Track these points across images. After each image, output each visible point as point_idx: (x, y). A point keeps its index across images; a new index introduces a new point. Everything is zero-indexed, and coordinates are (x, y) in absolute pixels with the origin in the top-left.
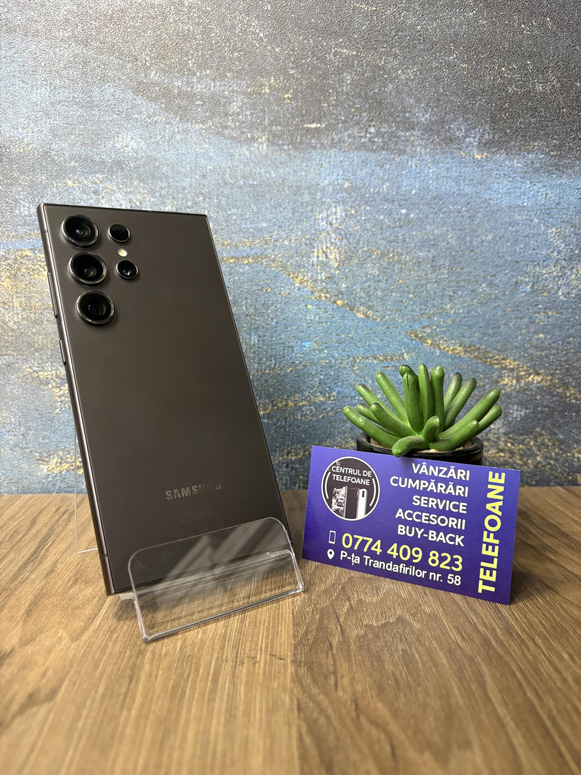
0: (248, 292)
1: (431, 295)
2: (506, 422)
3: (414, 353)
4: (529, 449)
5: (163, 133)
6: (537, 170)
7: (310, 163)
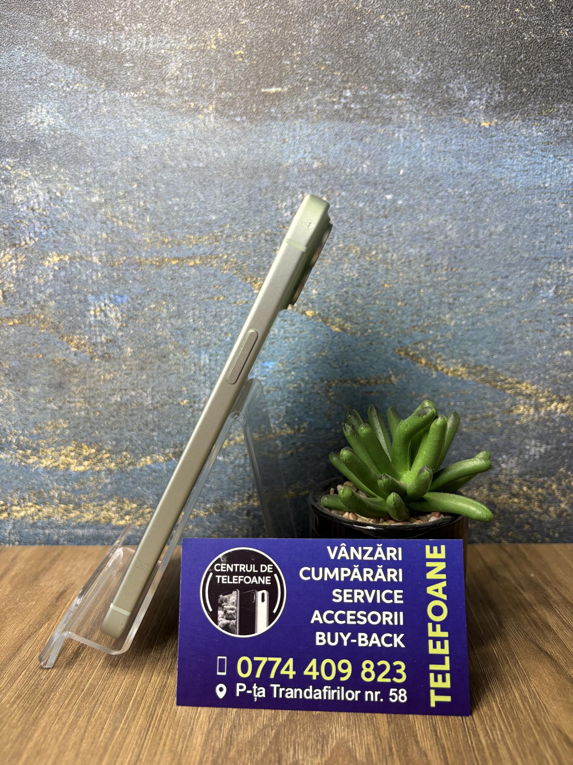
0: (195, 301)
1: (424, 302)
2: (521, 461)
3: (404, 376)
4: (550, 494)
5: (85, 105)
6: (563, 140)
7: (268, 139)
